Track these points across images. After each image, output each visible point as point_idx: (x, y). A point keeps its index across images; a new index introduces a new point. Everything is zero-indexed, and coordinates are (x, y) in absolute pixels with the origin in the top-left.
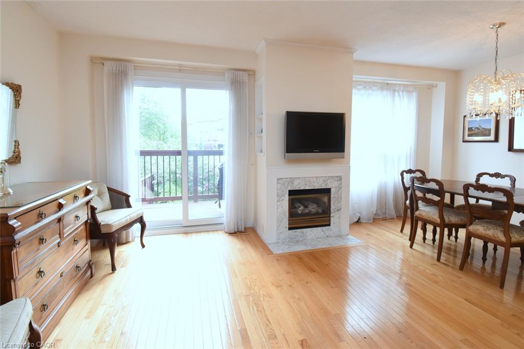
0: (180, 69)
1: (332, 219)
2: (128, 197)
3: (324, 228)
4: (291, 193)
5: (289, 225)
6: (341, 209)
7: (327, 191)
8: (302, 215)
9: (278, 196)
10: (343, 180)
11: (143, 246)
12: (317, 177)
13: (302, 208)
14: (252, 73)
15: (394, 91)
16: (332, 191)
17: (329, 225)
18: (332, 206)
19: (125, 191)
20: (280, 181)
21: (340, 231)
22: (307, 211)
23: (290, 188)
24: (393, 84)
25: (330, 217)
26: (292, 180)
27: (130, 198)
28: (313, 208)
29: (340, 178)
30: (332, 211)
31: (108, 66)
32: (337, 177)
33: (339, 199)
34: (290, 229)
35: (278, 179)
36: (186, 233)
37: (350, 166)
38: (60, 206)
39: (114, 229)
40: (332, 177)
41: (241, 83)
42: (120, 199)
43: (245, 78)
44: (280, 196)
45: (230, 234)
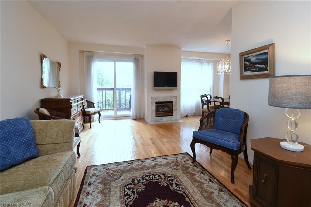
0: (113, 55)
1: (173, 113)
2: (94, 104)
3: (170, 117)
4: (157, 103)
5: (156, 115)
6: (177, 110)
7: (172, 102)
8: (162, 111)
9: (151, 104)
10: (178, 98)
11: (100, 123)
12: (167, 97)
13: (161, 109)
14: (142, 56)
15: (202, 63)
16: (173, 102)
17: (172, 116)
18: (173, 108)
19: (92, 102)
20: (152, 98)
21: (177, 118)
22: (164, 110)
23: (156, 101)
24: (202, 60)
25: (172, 113)
26: (157, 98)
27: (95, 104)
28: (166, 109)
29: (177, 97)
30: (173, 110)
31: (86, 54)
32: (175, 97)
33: (176, 106)
34: (156, 117)
35: (152, 97)
36: (116, 120)
37: (180, 93)
38: (78, 101)
39: (91, 113)
40: (173, 97)
41: (138, 60)
42: (91, 104)
43: (140, 58)
44: (152, 104)
45: (134, 120)
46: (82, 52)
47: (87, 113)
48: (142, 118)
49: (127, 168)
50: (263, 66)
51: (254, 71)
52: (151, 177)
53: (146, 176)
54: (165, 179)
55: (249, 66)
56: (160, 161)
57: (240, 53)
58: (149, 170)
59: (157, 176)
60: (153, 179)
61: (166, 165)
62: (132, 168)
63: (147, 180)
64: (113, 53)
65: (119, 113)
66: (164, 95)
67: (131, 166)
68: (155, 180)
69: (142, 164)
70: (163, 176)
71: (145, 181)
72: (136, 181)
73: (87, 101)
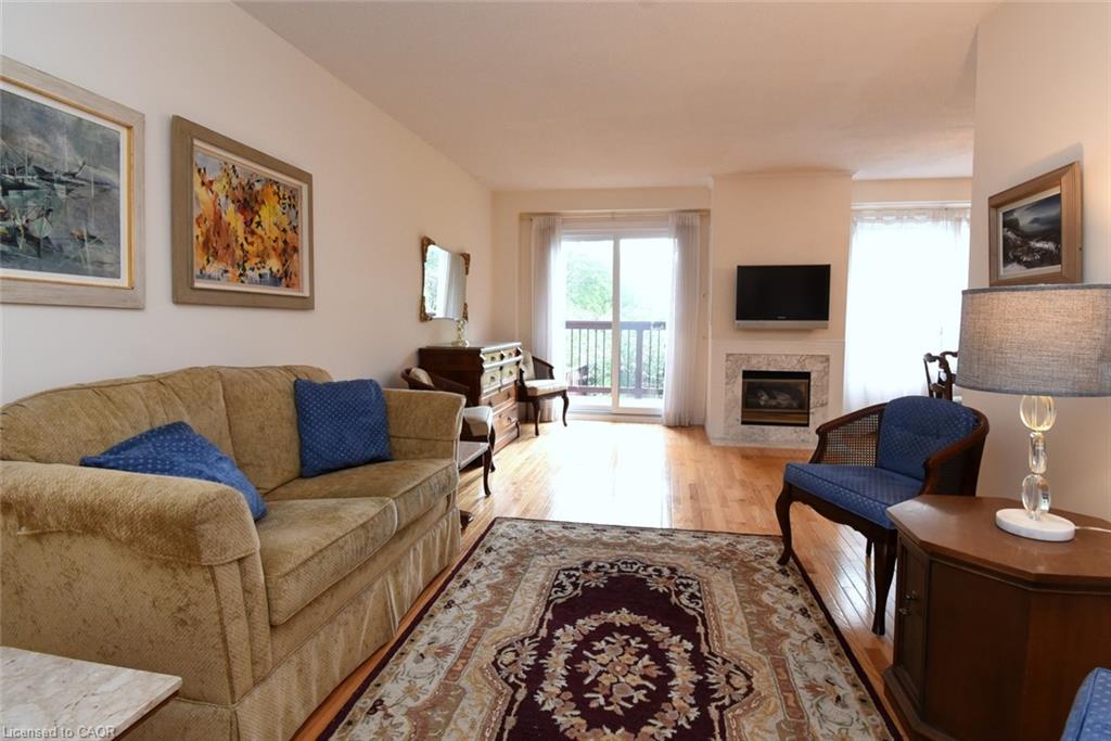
0: (613, 218)
1: (811, 416)
2: (551, 368)
3: (798, 429)
4: (746, 374)
5: (743, 417)
6: (827, 404)
7: (807, 375)
8: (765, 407)
9: (727, 377)
10: (833, 361)
11: (565, 425)
12: (787, 356)
13: (765, 397)
14: (705, 214)
16: (813, 376)
17: (807, 425)
18: (812, 397)
19: (548, 362)
20: (731, 358)
22: (774, 403)
23: (744, 368)
25: (808, 413)
26: (749, 357)
27: (554, 370)
28: (783, 399)
29: (827, 359)
30: (811, 406)
31: (536, 222)
32: (822, 356)
33: (825, 389)
34: (743, 423)
35: (728, 355)
36: (615, 421)
37: (844, 343)
38: (502, 357)
39: (539, 394)
40: (812, 356)
41: (690, 227)
42: (544, 370)
43: (697, 221)
44: (729, 378)
45: (669, 427)
46: (527, 218)
47: (530, 393)
48: (701, 423)
49: (585, 538)
50: (1049, 246)
51: (1029, 265)
52: (635, 567)
53: (625, 563)
54: (670, 578)
55: (1016, 247)
56: (682, 541)
57: (990, 198)
58: (638, 553)
59: (650, 570)
60: (637, 572)
61: (693, 551)
62: (597, 539)
63: (620, 571)
64: (613, 213)
65: (628, 402)
66: (778, 348)
67: (598, 535)
68: (642, 574)
69: (625, 537)
70: (666, 572)
71: (615, 570)
72: (592, 567)
73: (534, 359)
